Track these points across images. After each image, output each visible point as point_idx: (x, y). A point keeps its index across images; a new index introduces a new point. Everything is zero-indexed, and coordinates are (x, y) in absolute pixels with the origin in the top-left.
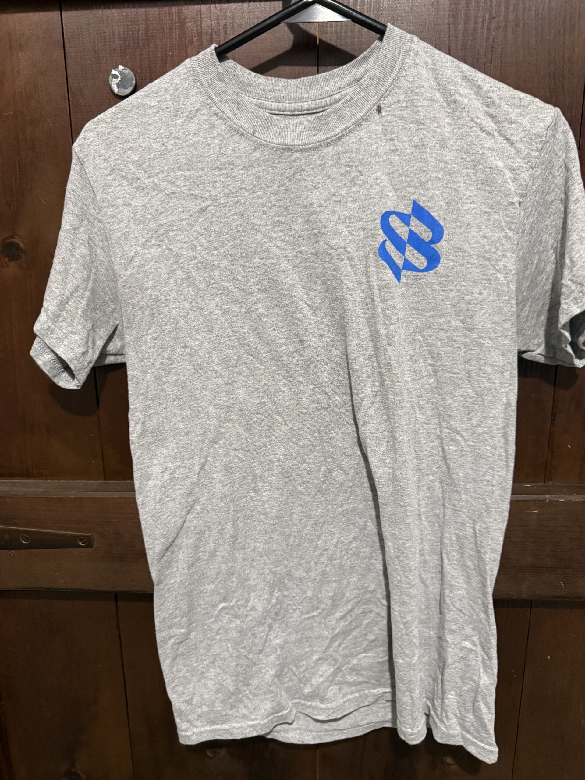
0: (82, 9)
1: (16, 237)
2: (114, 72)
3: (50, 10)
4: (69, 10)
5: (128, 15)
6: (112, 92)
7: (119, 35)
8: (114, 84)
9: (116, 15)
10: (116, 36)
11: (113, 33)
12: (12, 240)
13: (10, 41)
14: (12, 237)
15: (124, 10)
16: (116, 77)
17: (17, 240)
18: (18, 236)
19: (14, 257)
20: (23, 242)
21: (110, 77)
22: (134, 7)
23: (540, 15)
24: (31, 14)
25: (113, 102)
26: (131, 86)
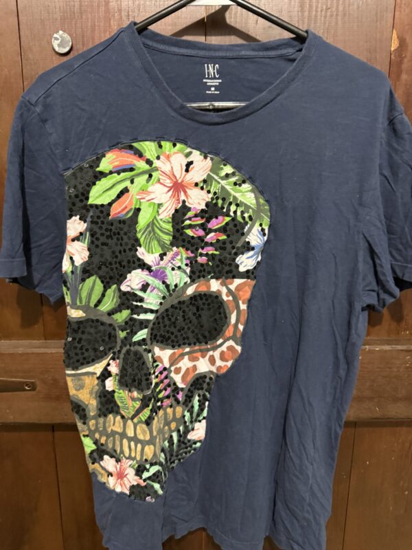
2: (55, 35)
6: (54, 50)
7: (60, 8)
8: (55, 44)
10: (58, 10)
11: (55, 7)
16: (56, 39)
21: (53, 39)
25: (54, 58)
26: (68, 46)
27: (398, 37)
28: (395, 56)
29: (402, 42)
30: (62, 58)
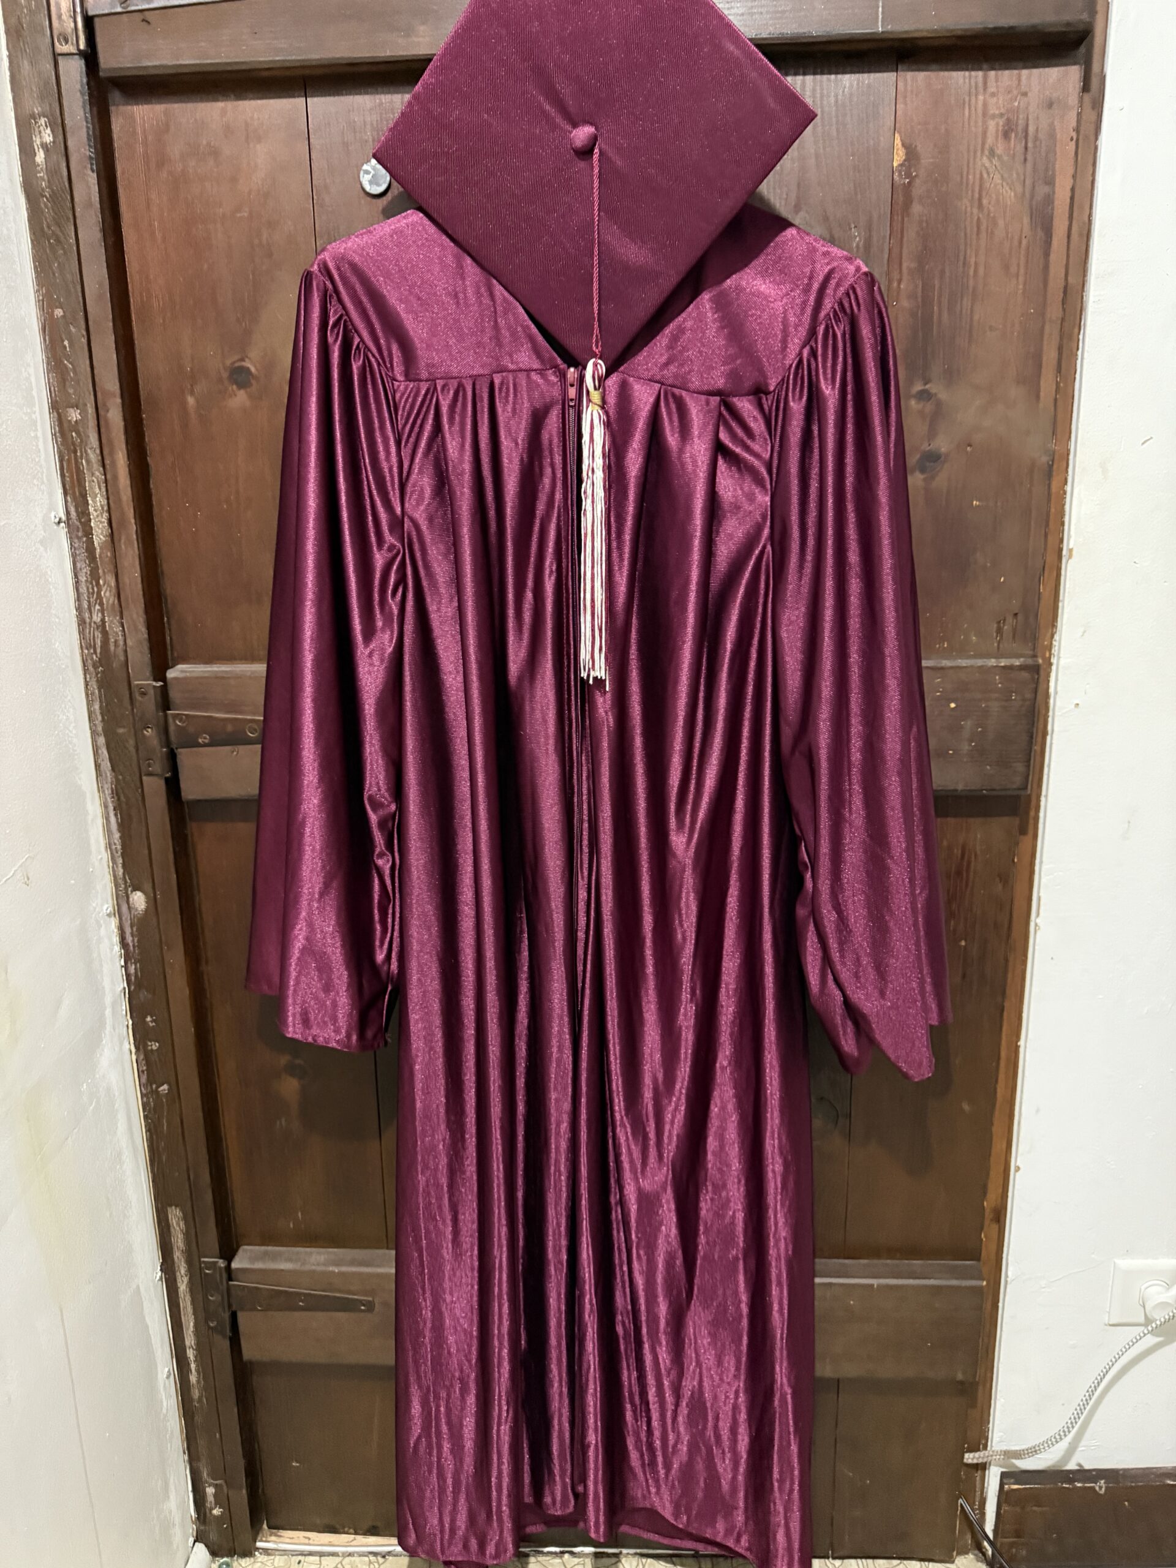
0: (330, 95)
1: (247, 360)
2: (365, 167)
3: (293, 97)
4: (315, 96)
5: (381, 104)
6: (363, 190)
7: (372, 124)
8: (365, 180)
9: (368, 102)
10: (368, 127)
11: (365, 122)
12: (243, 364)
13: (247, 130)
14: (242, 360)
15: (378, 97)
16: (367, 172)
17: (247, 364)
18: (250, 359)
19: (241, 386)
20: (255, 367)
21: (362, 173)
22: (389, 93)
23: (840, 102)
24: (272, 101)
25: (363, 202)
26: (385, 182)
27: (903, 145)
28: (900, 175)
29: (911, 154)
30: (374, 201)
